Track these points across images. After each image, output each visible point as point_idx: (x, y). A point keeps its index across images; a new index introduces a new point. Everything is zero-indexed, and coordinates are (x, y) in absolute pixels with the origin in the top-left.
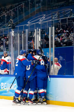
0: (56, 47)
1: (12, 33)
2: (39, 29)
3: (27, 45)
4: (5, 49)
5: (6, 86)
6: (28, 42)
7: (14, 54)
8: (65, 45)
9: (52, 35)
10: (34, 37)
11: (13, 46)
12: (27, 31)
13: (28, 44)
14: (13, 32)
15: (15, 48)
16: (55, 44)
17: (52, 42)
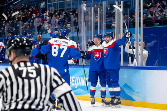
0: (146, 26)
1: (84, 7)
2: (121, 1)
3: (104, 24)
4: (74, 28)
5: (74, 81)
6: (106, 20)
7: (86, 36)
8: (158, 23)
9: (140, 9)
10: (115, 12)
11: (85, 25)
12: (105, 4)
13: (106, 23)
14: (85, 5)
15: (88, 27)
16: (144, 23)
17: (140, 20)
